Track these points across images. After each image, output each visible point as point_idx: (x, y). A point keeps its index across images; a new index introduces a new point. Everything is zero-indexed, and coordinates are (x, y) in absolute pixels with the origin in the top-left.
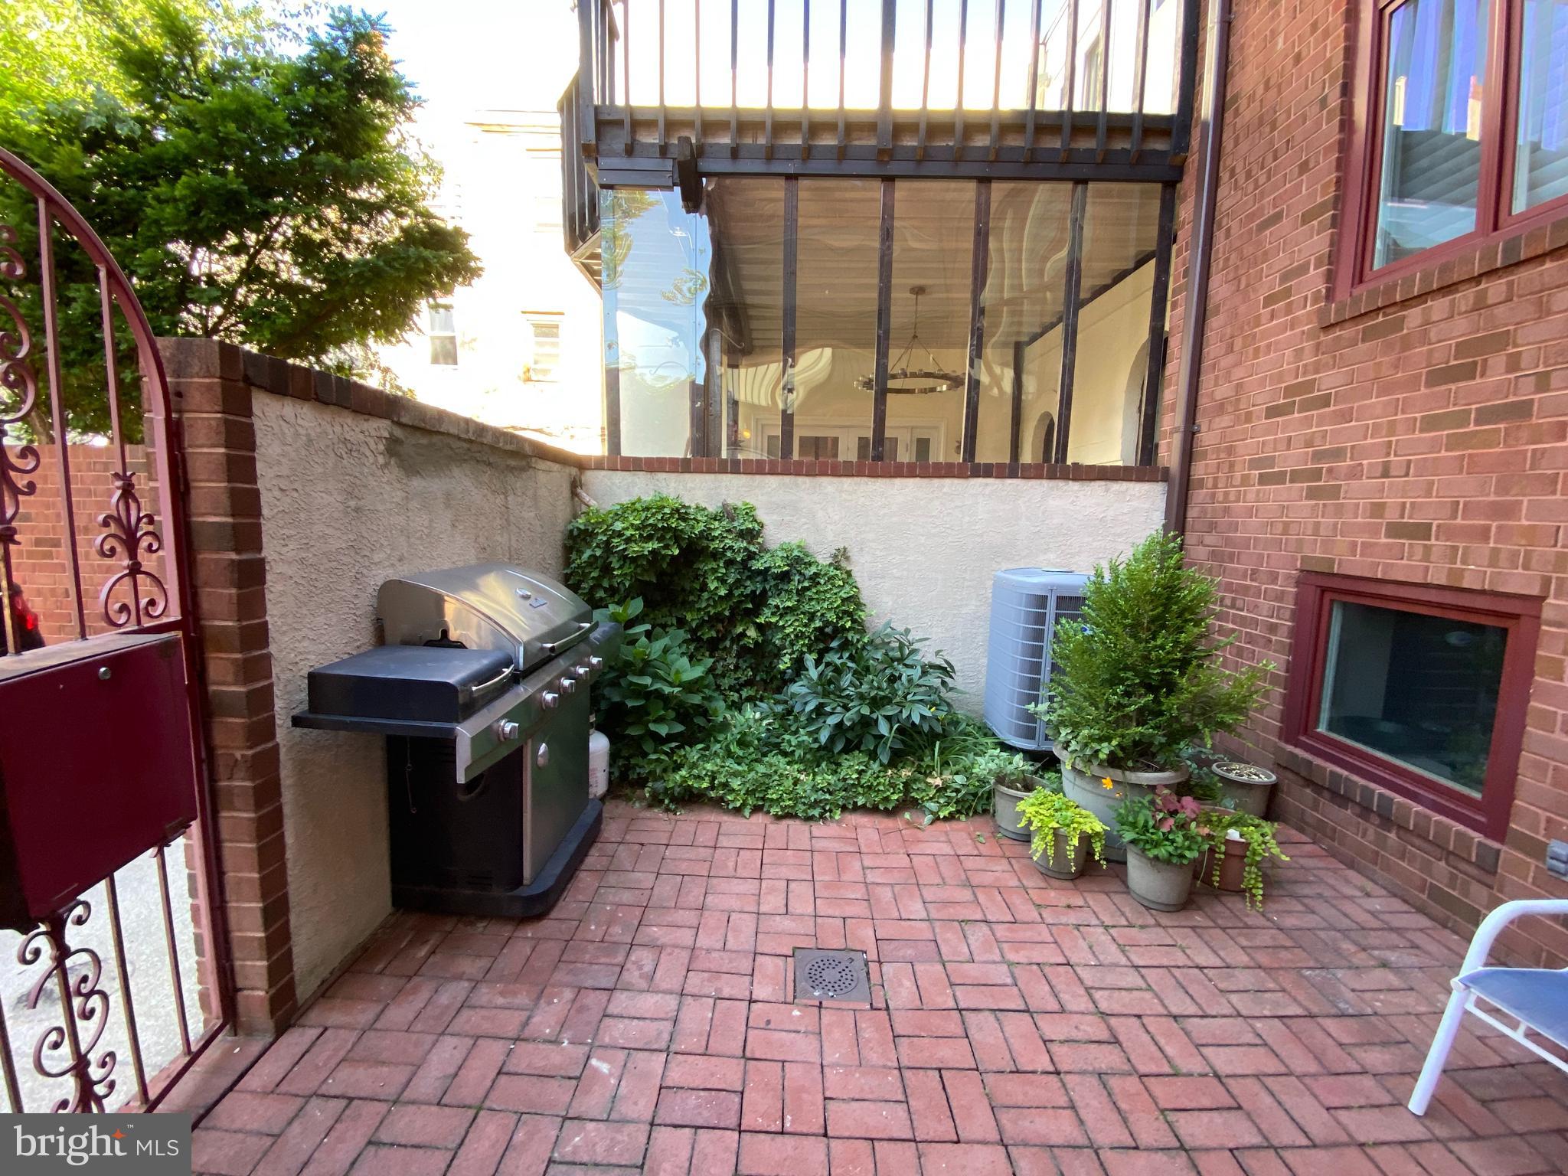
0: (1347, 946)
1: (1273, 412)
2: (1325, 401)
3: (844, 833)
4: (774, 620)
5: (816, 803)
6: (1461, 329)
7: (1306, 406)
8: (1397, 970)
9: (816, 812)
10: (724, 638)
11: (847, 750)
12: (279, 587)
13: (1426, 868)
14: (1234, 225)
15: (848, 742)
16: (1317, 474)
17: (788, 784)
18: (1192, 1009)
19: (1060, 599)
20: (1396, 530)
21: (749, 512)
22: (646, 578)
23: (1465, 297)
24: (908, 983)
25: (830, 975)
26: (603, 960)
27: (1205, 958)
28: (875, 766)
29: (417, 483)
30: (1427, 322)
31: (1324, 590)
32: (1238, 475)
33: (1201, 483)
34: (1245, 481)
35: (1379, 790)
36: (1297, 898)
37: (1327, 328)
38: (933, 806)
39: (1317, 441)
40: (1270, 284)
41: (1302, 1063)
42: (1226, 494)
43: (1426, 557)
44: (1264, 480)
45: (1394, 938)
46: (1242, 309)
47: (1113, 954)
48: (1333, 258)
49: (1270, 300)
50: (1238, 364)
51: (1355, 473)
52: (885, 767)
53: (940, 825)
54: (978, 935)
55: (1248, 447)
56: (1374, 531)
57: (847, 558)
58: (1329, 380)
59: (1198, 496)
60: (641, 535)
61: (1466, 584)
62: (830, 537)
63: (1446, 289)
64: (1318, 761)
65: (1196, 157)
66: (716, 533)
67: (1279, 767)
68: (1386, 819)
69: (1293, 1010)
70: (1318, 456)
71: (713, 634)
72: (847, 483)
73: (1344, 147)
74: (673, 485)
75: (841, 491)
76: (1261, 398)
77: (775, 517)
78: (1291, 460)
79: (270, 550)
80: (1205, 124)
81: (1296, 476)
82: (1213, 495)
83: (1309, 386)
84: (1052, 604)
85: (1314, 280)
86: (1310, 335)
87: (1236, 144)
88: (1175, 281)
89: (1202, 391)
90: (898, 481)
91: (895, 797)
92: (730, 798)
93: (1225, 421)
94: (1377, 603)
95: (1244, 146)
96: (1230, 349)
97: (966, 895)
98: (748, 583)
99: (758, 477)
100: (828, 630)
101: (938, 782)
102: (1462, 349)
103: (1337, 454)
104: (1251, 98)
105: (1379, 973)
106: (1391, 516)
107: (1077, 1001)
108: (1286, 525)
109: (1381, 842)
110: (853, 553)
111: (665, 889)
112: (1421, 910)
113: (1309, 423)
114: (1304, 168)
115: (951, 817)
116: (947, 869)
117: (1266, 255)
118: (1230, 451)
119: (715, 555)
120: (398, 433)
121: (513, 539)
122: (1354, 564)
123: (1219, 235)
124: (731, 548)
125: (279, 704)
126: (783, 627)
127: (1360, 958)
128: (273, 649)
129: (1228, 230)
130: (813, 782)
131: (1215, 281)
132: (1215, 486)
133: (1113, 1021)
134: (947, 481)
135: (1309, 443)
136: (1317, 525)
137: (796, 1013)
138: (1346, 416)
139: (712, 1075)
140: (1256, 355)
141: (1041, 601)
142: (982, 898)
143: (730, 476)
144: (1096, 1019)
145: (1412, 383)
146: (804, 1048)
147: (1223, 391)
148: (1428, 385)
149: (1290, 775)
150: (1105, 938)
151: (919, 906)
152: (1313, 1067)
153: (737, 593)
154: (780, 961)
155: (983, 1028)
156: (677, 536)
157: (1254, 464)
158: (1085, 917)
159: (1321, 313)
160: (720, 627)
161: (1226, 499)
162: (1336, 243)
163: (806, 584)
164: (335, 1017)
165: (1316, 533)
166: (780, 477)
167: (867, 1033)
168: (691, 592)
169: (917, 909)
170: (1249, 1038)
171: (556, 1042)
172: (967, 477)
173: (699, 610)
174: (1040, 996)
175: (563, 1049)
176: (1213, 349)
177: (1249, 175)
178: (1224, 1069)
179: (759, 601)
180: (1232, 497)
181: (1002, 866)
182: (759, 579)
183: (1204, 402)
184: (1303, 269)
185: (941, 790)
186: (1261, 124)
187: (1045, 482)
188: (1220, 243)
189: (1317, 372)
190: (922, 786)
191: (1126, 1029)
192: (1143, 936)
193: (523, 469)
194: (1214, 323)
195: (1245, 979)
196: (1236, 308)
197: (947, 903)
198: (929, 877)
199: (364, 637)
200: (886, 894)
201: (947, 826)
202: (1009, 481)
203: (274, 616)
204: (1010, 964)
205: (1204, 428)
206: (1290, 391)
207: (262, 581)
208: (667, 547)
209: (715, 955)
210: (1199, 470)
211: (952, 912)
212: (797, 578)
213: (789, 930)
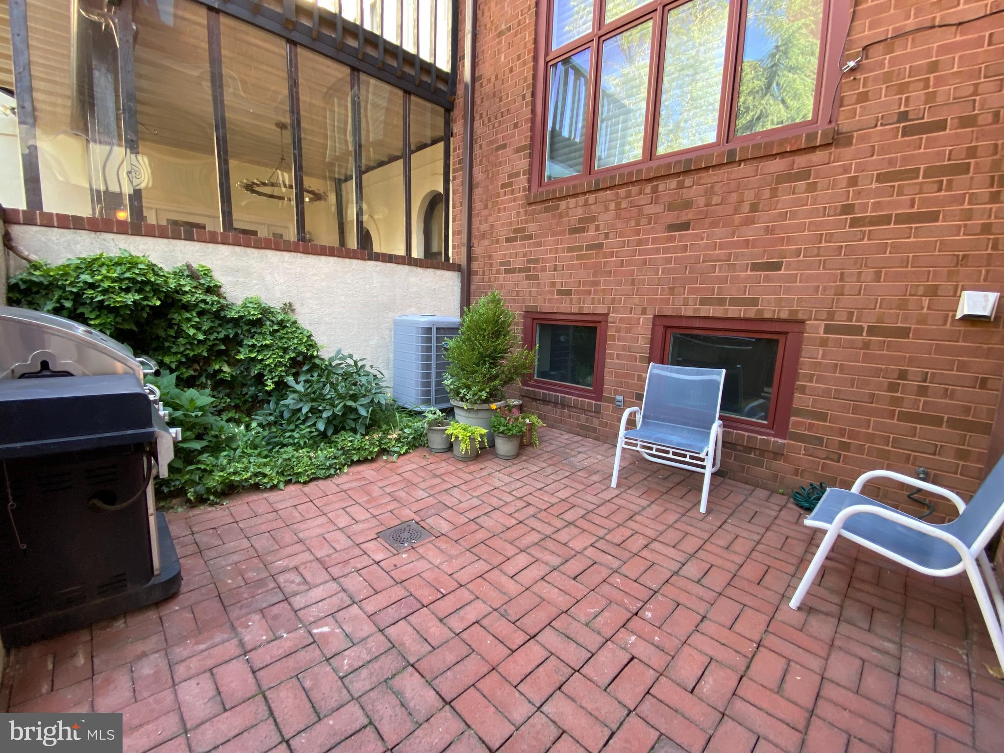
0: (567, 451)
1: (508, 240)
2: (530, 237)
3: (355, 477)
4: (253, 355)
5: (331, 466)
6: (579, 213)
7: (523, 238)
8: (584, 453)
9: (332, 471)
10: (200, 375)
11: (336, 432)
13: (578, 419)
14: (484, 143)
15: (336, 427)
16: (529, 270)
17: (306, 459)
18: (543, 485)
19: (438, 329)
20: (561, 293)
21: (207, 273)
22: (126, 326)
23: (581, 200)
24: (443, 522)
25: (405, 535)
26: (260, 591)
27: (535, 469)
28: (358, 436)
30: (567, 208)
31: (534, 319)
32: (494, 269)
33: (476, 273)
34: (498, 272)
35: (560, 395)
36: (545, 441)
37: (530, 204)
38: (396, 449)
39: (528, 255)
40: (503, 178)
41: (581, 487)
42: (490, 278)
43: (571, 303)
44: (507, 271)
45: (576, 445)
46: (490, 187)
47: (508, 479)
48: (530, 172)
49: (504, 186)
50: (491, 215)
51: (544, 269)
52: (363, 435)
53: (402, 458)
54: (456, 492)
55: (498, 256)
56: (552, 293)
57: (293, 310)
58: (532, 227)
59: (475, 279)
60: (120, 288)
61: (585, 311)
62: (278, 295)
63: (575, 195)
64: (537, 390)
65: (462, 100)
66: (187, 289)
67: (522, 397)
68: (564, 405)
69: (568, 474)
70: (529, 261)
71: (192, 373)
72: (287, 255)
73: (533, 121)
74: (122, 245)
75: (283, 262)
76: (503, 233)
77: (230, 278)
78: (518, 262)
80: (466, 85)
81: (521, 270)
82: (483, 279)
83: (523, 230)
84: (434, 331)
85: (522, 181)
86: (523, 206)
87: (482, 102)
88: (454, 165)
89: (473, 227)
90: (323, 258)
91: (376, 450)
92: (265, 481)
93: (486, 242)
94: (554, 323)
95: (486, 104)
96: (486, 207)
97: (438, 480)
98: (220, 329)
100: (300, 358)
101: (395, 436)
102: (581, 220)
103: (536, 261)
104: (489, 81)
105: (580, 455)
106: (558, 287)
107: (509, 499)
108: (518, 292)
109: (562, 414)
110: (296, 306)
111: (263, 543)
112: (578, 435)
113: (524, 246)
114: (516, 126)
115: (406, 452)
116: (422, 474)
117: (500, 164)
118: (490, 257)
119: (187, 307)
122: (546, 307)
123: (476, 147)
124: (204, 301)
126: (262, 360)
127: (573, 453)
129: (481, 145)
130: (324, 454)
131: (476, 170)
132: (484, 274)
133: (525, 499)
134: (354, 261)
135: (525, 255)
136: (530, 291)
137: (404, 556)
138: (539, 245)
139: (390, 597)
140: (499, 211)
141: (428, 330)
142: (446, 479)
143: (183, 242)
144: (519, 501)
145: (563, 233)
146: (422, 565)
147: (484, 227)
148: (569, 234)
149: (526, 399)
150: (501, 475)
151: (421, 492)
152: (584, 487)
153: (212, 337)
154: (374, 542)
155: (485, 521)
156: (156, 289)
157: (502, 264)
158: (489, 470)
159: (527, 197)
160: (197, 366)
161: (489, 281)
162: (531, 165)
163: (276, 327)
165: (530, 295)
166: (231, 247)
167: (443, 546)
168: (166, 340)
169: (421, 494)
170: (563, 486)
171: (277, 638)
172: (365, 260)
173: (176, 354)
174: (495, 502)
175: (287, 638)
176: (478, 205)
177: (489, 121)
178: (563, 497)
179: (235, 342)
180: (492, 279)
181: (444, 464)
182: (230, 325)
183: (475, 232)
184: (517, 174)
185: (398, 440)
186: (494, 96)
187: (407, 267)
188: (477, 151)
189: (526, 223)
190: (387, 440)
191: (530, 499)
192: (512, 469)
194: (478, 192)
195: (549, 470)
196: (487, 186)
197: (433, 487)
198: (416, 480)
200: (402, 494)
201: (406, 457)
202: (389, 264)
204: (477, 497)
205: (476, 245)
206: (516, 231)
208: (146, 298)
209: (334, 556)
210: (475, 266)
211: (438, 489)
212: (268, 323)
213: (366, 527)
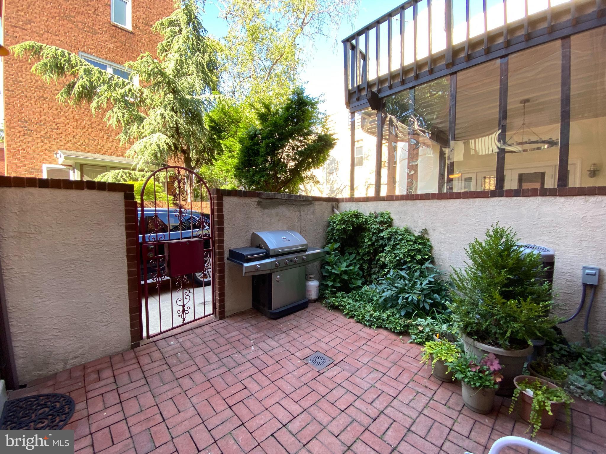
3: (372, 334)
9: (368, 324)
12: (227, 232)
17: (364, 312)
21: (388, 215)
22: (343, 237)
24: (335, 373)
25: (319, 360)
29: (266, 211)
38: (414, 337)
47: (419, 405)
52: (401, 317)
53: (413, 345)
54: (375, 375)
57: (428, 234)
62: (420, 224)
66: (370, 222)
71: (369, 258)
72: (429, 202)
74: (363, 206)
77: (398, 217)
79: (225, 225)
90: (452, 201)
92: (344, 311)
97: (389, 365)
98: (380, 241)
99: (391, 202)
101: (421, 329)
107: (379, 405)
110: (430, 232)
116: (394, 356)
119: (369, 230)
120: (261, 200)
121: (302, 224)
124: (374, 228)
125: (225, 255)
126: (387, 258)
128: (225, 244)
134: (478, 200)
137: (299, 362)
139: (268, 361)
142: (393, 368)
144: (377, 412)
146: (291, 368)
150: (425, 401)
153: (376, 244)
154: (310, 351)
155: (339, 391)
156: (353, 223)
164: (229, 321)
166: (400, 201)
167: (309, 375)
169: (366, 360)
171: (251, 340)
172: (489, 197)
175: (251, 342)
192: (443, 409)
193: (309, 205)
197: (379, 364)
199: (248, 244)
200: (361, 352)
201: (416, 346)
203: (226, 238)
204: (373, 386)
207: (223, 231)
208: (349, 227)
211: (376, 366)
213: (322, 347)
